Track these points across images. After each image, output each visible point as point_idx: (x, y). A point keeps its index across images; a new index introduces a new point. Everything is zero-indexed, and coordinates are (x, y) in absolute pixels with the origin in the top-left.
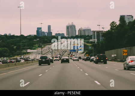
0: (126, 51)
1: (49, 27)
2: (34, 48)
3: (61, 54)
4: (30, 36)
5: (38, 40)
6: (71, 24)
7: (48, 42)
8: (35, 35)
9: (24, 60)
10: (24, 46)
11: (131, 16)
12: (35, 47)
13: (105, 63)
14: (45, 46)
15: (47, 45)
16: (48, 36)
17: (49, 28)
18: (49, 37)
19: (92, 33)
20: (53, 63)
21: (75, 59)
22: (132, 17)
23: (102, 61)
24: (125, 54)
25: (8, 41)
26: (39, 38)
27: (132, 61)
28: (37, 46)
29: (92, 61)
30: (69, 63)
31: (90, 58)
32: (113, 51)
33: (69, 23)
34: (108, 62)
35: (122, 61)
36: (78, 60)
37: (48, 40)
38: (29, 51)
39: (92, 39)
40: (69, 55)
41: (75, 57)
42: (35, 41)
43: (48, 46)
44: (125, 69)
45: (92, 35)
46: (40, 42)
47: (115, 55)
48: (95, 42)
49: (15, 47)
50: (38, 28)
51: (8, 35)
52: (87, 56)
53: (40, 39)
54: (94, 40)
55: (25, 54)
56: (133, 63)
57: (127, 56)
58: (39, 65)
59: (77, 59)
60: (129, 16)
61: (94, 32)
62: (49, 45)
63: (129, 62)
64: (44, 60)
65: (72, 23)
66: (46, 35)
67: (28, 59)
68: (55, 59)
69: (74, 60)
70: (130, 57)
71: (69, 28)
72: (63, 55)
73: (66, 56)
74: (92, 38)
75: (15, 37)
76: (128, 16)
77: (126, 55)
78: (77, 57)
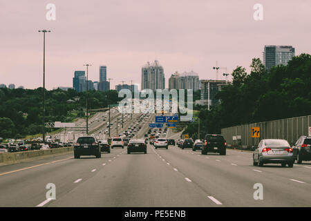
0: (258, 129)
1: (103, 71)
2: (68, 118)
3: (129, 133)
4: (59, 90)
5: (76, 99)
6: (152, 63)
7: (100, 106)
8: (69, 89)
9: (47, 146)
10: (47, 114)
11: (290, 47)
12: (72, 116)
13: (223, 153)
14: (93, 114)
15: (98, 111)
16: (101, 90)
17: (103, 73)
18: (103, 93)
19: (200, 85)
20: (109, 152)
21: (160, 143)
22: (293, 50)
23: (216, 148)
24: (255, 136)
25: (9, 101)
26: (80, 94)
27: (268, 149)
28: (76, 114)
29: (196, 148)
30: (146, 153)
31: (192, 143)
32: (236, 128)
33: (148, 63)
34: (227, 150)
35: (249, 149)
36: (166, 147)
37: (100, 101)
38: (58, 124)
39: (200, 99)
40: (146, 136)
41: (159, 140)
42: (72, 102)
43: (99, 113)
44: (255, 164)
45: (200, 91)
46: (83, 105)
47: (239, 137)
48: (206, 107)
49: (25, 116)
50: (76, 72)
51: (8, 87)
52: (186, 137)
53: (81, 98)
54: (205, 101)
55: (50, 132)
56: (270, 152)
57: (260, 139)
58: (75, 158)
59: (163, 143)
60: (286, 47)
61: (205, 83)
62: (101, 111)
63: (263, 151)
64: (86, 146)
65: (156, 61)
66: (96, 89)
67: (57, 143)
68: (114, 143)
69: (157, 147)
70: (264, 141)
71: (149, 72)
72: (133, 135)
73: (140, 138)
74: (200, 96)
75: (25, 93)
76: (282, 47)
77: (259, 136)
78: (164, 140)
